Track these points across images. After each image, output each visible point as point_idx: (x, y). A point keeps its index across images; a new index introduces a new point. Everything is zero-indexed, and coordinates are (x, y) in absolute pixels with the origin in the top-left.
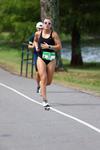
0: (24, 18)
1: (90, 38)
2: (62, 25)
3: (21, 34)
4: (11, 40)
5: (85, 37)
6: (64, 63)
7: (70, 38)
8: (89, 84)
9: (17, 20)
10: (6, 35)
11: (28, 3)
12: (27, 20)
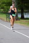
0: (7, 5)
1: (26, 11)
2: (18, 7)
3: (6, 10)
4: (4, 11)
5: (25, 11)
6: (19, 18)
7: (21, 11)
8: (26, 24)
9: (5, 6)
10: (2, 10)
11: (8, 1)
12: (8, 6)
